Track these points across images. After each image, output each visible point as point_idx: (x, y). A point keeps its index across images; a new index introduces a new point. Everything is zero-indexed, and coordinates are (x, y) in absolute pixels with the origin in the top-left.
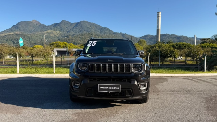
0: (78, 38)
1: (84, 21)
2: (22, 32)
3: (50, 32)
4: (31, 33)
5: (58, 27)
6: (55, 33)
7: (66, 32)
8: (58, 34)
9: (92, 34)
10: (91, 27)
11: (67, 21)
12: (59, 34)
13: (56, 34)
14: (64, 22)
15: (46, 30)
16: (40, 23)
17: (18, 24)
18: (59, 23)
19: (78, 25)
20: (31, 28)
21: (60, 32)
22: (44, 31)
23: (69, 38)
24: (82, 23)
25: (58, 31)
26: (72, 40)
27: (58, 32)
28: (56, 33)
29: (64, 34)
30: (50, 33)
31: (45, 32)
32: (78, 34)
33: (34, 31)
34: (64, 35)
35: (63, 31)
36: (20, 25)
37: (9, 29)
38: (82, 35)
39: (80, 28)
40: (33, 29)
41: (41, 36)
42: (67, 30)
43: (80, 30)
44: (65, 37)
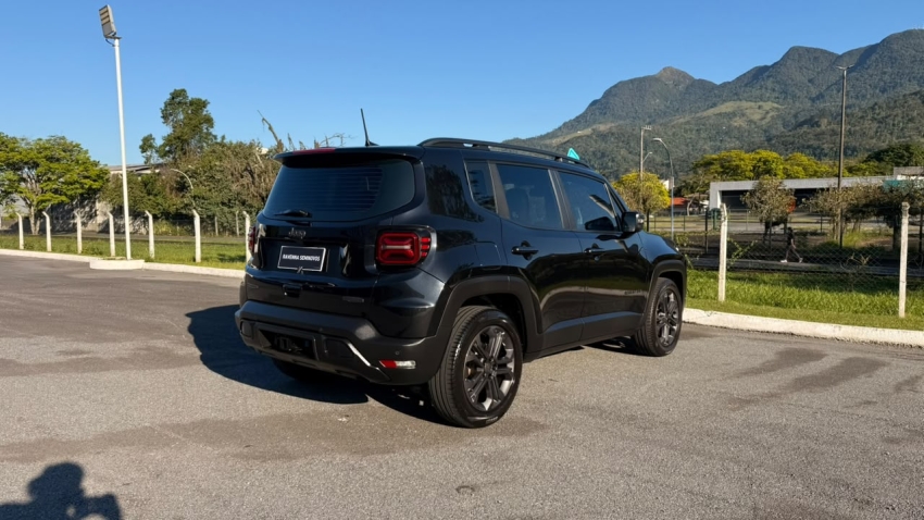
1: (908, 34)
2: (621, 122)
3: (729, 110)
4: (654, 121)
5: (769, 83)
6: (752, 111)
7: (806, 100)
8: (767, 113)
11: (816, 50)
12: (769, 115)
13: (756, 117)
14: (797, 57)
15: (714, 105)
16: (691, 78)
17: (608, 94)
18: (775, 64)
19: (873, 58)
20: (656, 103)
21: (776, 105)
22: (705, 110)
23: (819, 126)
24: (895, 47)
25: (770, 103)
26: (831, 136)
27: (767, 106)
28: (760, 111)
29: (793, 112)
30: (733, 115)
31: (711, 112)
32: (871, 103)
33: (665, 113)
34: (795, 116)
35: (794, 97)
36: (615, 95)
37: (578, 119)
38: (892, 105)
39: (885, 73)
40: (662, 107)
41: (691, 130)
42: (812, 89)
43: (882, 83)
44: (801, 125)
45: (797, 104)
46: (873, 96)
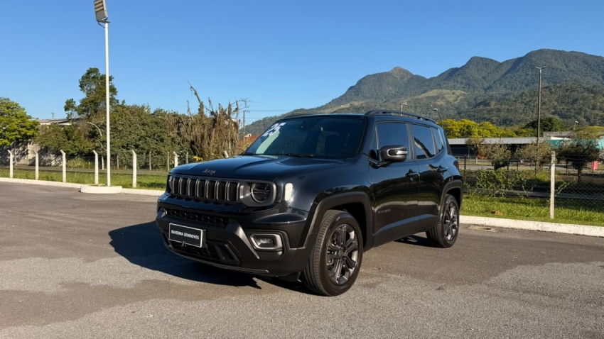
0: (518, 105)
1: (541, 51)
2: (368, 101)
3: (434, 95)
4: (388, 100)
5: (459, 79)
6: (449, 96)
7: (481, 90)
8: (458, 97)
9: (567, 90)
10: (567, 67)
11: (487, 59)
12: (459, 99)
13: (451, 99)
14: (475, 62)
15: (425, 91)
16: (411, 74)
17: (360, 82)
18: (463, 67)
19: (521, 65)
20: (389, 89)
21: (463, 92)
22: (421, 94)
23: (490, 106)
24: (533, 59)
25: (459, 91)
26: (497, 112)
27: (458, 92)
28: (454, 95)
29: (474, 97)
30: (436, 98)
31: (423, 95)
32: (520, 93)
33: (395, 95)
34: (475, 99)
35: (474, 87)
36: (365, 84)
37: (341, 98)
38: (532, 94)
39: (528, 75)
40: (393, 92)
41: (411, 107)
42: (485, 83)
43: (526, 81)
44: (479, 104)
45: (476, 92)
46: (521, 88)
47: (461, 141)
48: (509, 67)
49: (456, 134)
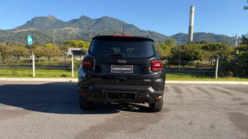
1: (106, 17)
2: (37, 29)
3: (67, 29)
4: (47, 30)
5: (77, 24)
6: (73, 30)
7: (86, 29)
8: (77, 31)
9: (115, 32)
10: (114, 24)
11: (88, 17)
12: (78, 32)
13: (74, 32)
14: (83, 18)
15: (64, 27)
16: (57, 19)
17: (33, 20)
18: (79, 19)
19: (100, 21)
20: (47, 25)
21: (79, 29)
22: (62, 28)
23: (89, 36)
24: (104, 19)
27: (77, 29)
28: (75, 30)
29: (83, 32)
30: (68, 31)
32: (100, 32)
33: (50, 28)
34: (84, 33)
35: (83, 28)
36: (35, 20)
37: (23, 26)
38: (104, 33)
39: (102, 25)
41: (58, 33)
42: (87, 26)
43: (101, 28)
44: (85, 35)
45: (84, 30)
46: (100, 30)
47: (79, 49)
48: (96, 21)
49: (77, 46)
